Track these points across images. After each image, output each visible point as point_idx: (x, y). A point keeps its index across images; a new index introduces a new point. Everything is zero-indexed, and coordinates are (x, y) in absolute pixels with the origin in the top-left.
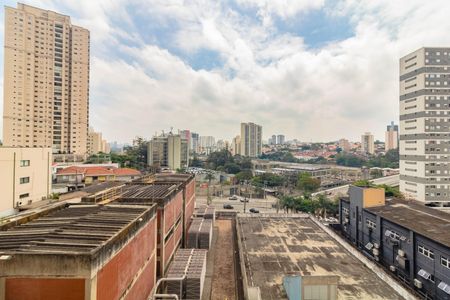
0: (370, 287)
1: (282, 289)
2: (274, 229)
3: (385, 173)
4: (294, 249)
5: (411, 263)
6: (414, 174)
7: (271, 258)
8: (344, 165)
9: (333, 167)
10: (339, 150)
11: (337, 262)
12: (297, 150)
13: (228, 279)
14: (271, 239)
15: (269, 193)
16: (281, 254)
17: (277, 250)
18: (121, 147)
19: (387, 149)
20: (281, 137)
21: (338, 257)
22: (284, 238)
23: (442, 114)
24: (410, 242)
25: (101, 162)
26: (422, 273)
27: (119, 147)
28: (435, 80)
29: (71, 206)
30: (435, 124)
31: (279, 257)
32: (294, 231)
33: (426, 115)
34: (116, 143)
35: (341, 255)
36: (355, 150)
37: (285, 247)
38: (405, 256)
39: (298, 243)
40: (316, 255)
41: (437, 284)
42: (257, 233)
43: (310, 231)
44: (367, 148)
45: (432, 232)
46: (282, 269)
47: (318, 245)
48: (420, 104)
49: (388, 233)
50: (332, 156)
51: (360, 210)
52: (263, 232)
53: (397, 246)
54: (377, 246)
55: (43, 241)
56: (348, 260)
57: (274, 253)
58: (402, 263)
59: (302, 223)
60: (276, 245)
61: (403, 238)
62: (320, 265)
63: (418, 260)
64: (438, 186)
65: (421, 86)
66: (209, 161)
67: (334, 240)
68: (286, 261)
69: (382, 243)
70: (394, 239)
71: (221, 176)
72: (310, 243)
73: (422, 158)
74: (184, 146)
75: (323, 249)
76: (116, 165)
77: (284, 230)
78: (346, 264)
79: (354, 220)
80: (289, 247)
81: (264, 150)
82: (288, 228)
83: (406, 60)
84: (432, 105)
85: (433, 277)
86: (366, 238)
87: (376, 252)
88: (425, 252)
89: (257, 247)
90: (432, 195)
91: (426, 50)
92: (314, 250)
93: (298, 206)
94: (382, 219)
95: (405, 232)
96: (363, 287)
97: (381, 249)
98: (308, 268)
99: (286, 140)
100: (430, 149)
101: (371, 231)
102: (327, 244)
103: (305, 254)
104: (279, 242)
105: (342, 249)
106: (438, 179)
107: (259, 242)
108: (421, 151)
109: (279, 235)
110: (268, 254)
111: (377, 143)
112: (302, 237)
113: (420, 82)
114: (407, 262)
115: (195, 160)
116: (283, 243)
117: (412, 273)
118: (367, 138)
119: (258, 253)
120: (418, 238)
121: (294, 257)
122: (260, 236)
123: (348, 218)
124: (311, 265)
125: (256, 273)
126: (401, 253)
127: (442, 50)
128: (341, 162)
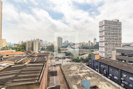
0: (101, 80)
1: (81, 84)
2: (73, 68)
3: (94, 51)
4: (80, 73)
5: (108, 73)
6: (102, 51)
7: (75, 76)
8: (84, 49)
9: (82, 49)
10: (83, 45)
11: (92, 75)
12: (72, 45)
13: (64, 84)
14: (73, 70)
15: (67, 58)
16: (78, 74)
17: (76, 74)
18: (13, 44)
19: (94, 45)
20: (67, 41)
21: (92, 74)
22: (77, 70)
23: (108, 36)
24: (107, 67)
25: (7, 50)
26: (110, 75)
27: (12, 44)
28: (107, 28)
29: (12, 66)
30: (107, 39)
31: (77, 75)
32: (79, 68)
33: (105, 36)
34: (10, 43)
35: (92, 73)
36: (86, 45)
37: (78, 72)
38: (106, 71)
39: (81, 71)
40: (86, 73)
41: (114, 77)
42: (69, 69)
43: (83, 67)
44: (89, 44)
45: (112, 64)
46: (79, 79)
47: (86, 71)
48: (104, 33)
49: (102, 66)
50: (81, 47)
51: (94, 61)
52: (71, 69)
53: (104, 69)
54: (99, 69)
55: (13, 80)
56: (94, 74)
57: (75, 75)
58: (105, 73)
59: (80, 65)
60: (75, 72)
61: (105, 67)
62: (88, 76)
63: (109, 72)
64: (107, 53)
65: (104, 29)
66: (47, 49)
67: (89, 69)
68: (79, 76)
69: (100, 68)
70: (103, 67)
71: (52, 53)
72: (84, 71)
73: (104, 47)
74: (39, 44)
75: (87, 72)
76: (14, 51)
77: (76, 68)
78: (94, 75)
79: (92, 63)
80: (79, 72)
81: (63, 45)
82: (77, 67)
83: (101, 22)
84: (106, 34)
85: (113, 76)
86: (96, 68)
87: (99, 71)
88: (111, 70)
89: (70, 73)
90: (106, 56)
91: (105, 20)
92: (85, 72)
93: (76, 61)
94: (100, 62)
95: (106, 65)
96: (100, 80)
97: (100, 70)
98: (86, 77)
99: (69, 42)
100: (106, 45)
101: (97, 66)
102: (88, 70)
103: (84, 74)
104: (76, 71)
105: (92, 71)
106: (107, 52)
107: (70, 72)
108: (104, 45)
109: (75, 69)
110: (74, 75)
111: (92, 43)
112: (81, 69)
113: (103, 28)
114: (107, 73)
115: (42, 48)
116: (77, 72)
117: (108, 75)
118: (89, 42)
119: (71, 75)
120: (109, 66)
121: (81, 75)
122: (70, 70)
123: (91, 63)
124: (86, 76)
125: (73, 81)
126: (105, 70)
127: (108, 21)
128: (83, 48)
